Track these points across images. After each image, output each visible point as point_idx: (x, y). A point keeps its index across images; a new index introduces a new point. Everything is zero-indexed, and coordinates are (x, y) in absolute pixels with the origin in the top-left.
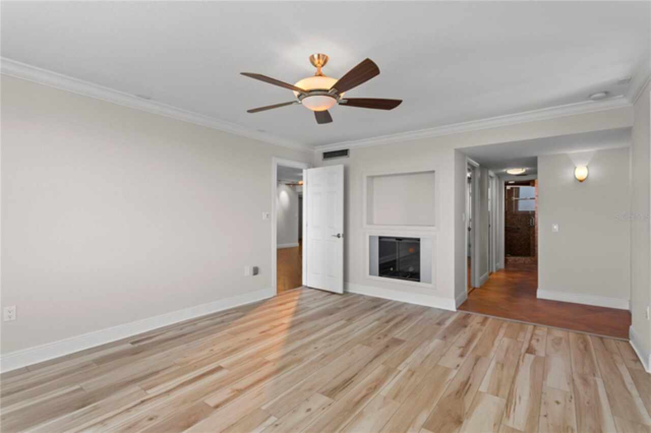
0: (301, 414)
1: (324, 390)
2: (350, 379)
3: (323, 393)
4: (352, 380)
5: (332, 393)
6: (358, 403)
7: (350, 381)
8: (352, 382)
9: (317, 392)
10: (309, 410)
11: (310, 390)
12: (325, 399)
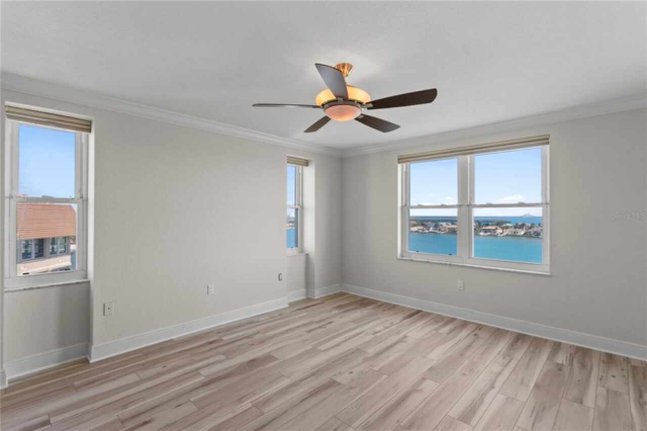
0: (356, 371)
1: (340, 386)
2: (311, 395)
3: (340, 384)
4: (309, 395)
5: (332, 384)
6: (313, 375)
7: (311, 394)
8: (309, 393)
9: (344, 386)
10: (351, 373)
11: (351, 388)
12: (338, 379)
